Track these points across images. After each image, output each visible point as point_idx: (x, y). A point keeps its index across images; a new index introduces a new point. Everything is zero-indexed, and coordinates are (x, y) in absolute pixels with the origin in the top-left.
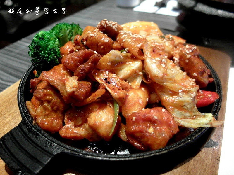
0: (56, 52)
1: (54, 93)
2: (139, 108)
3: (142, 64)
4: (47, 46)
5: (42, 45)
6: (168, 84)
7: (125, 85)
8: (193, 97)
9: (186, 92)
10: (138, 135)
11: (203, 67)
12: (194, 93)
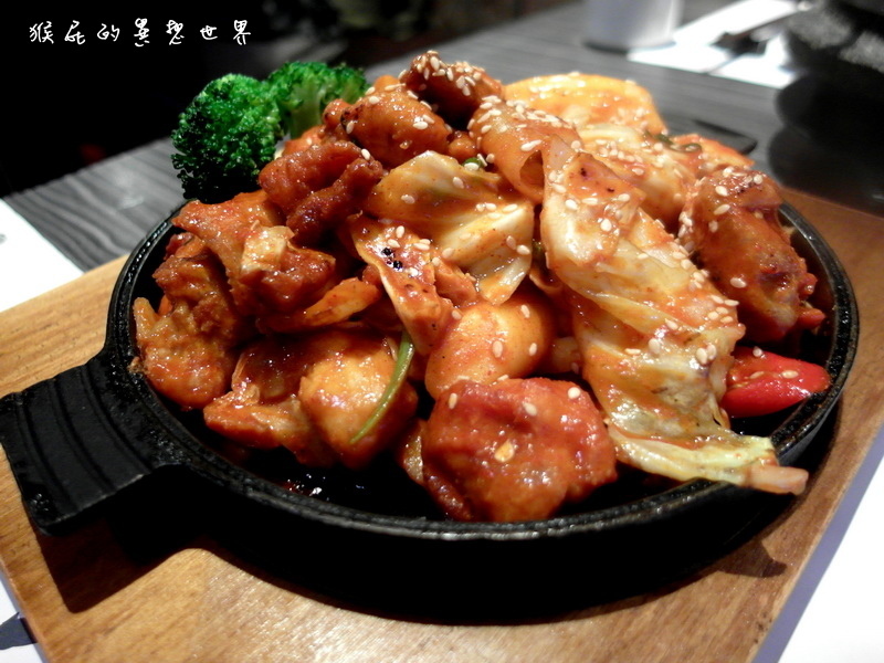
0: (261, 146)
1: (211, 278)
2: (489, 373)
3: (532, 215)
4: (235, 121)
5: (216, 115)
6: (615, 300)
7: (458, 283)
8: (704, 361)
9: (683, 340)
10: (458, 462)
11: (778, 256)
12: (712, 348)
